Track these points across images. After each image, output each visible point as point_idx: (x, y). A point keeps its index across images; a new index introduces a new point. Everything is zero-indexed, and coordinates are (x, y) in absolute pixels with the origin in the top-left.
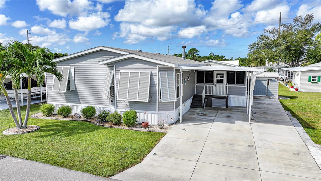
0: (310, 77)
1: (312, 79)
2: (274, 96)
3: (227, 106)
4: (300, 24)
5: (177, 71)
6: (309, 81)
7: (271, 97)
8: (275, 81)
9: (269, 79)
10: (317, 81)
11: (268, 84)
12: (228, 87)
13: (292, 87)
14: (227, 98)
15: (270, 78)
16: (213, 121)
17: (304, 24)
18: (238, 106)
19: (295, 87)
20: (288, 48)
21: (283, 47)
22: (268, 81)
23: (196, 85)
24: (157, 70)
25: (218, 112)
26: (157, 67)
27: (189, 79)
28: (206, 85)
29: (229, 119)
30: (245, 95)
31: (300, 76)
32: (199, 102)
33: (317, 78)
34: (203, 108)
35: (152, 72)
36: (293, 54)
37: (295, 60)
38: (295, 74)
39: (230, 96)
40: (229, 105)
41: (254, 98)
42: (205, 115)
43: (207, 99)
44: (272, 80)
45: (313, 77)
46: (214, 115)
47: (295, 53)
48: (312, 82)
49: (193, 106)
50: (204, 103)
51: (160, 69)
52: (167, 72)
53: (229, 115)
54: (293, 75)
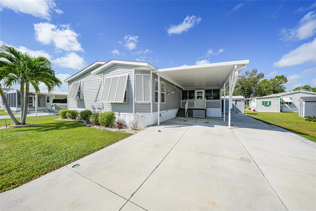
0: (263, 102)
1: (265, 103)
2: (241, 112)
3: (206, 116)
4: (249, 75)
5: (155, 76)
6: (262, 105)
7: (239, 113)
8: (241, 101)
9: (236, 100)
10: (268, 105)
11: (236, 104)
12: (206, 102)
13: (250, 109)
14: (206, 110)
15: (238, 99)
16: (192, 125)
17: (252, 75)
18: (214, 116)
19: (252, 109)
20: (243, 88)
21: (240, 88)
22: (236, 102)
23: (182, 101)
24: (133, 72)
25: (197, 119)
26: (133, 70)
27: (173, 93)
28: (189, 101)
29: (207, 124)
30: (220, 108)
31: (256, 102)
32: (182, 113)
33: (268, 102)
34: (186, 117)
35: (130, 75)
36: (246, 92)
37: (247, 96)
38: (251, 101)
39: (208, 109)
40: (207, 116)
41: (225, 114)
42: (185, 121)
43: (189, 110)
44: (238, 101)
45: (265, 102)
46: (194, 121)
47: (248, 91)
48: (265, 106)
49: (178, 115)
50: (187, 113)
51: (136, 72)
52: (143, 75)
53: (207, 121)
54: (250, 102)
